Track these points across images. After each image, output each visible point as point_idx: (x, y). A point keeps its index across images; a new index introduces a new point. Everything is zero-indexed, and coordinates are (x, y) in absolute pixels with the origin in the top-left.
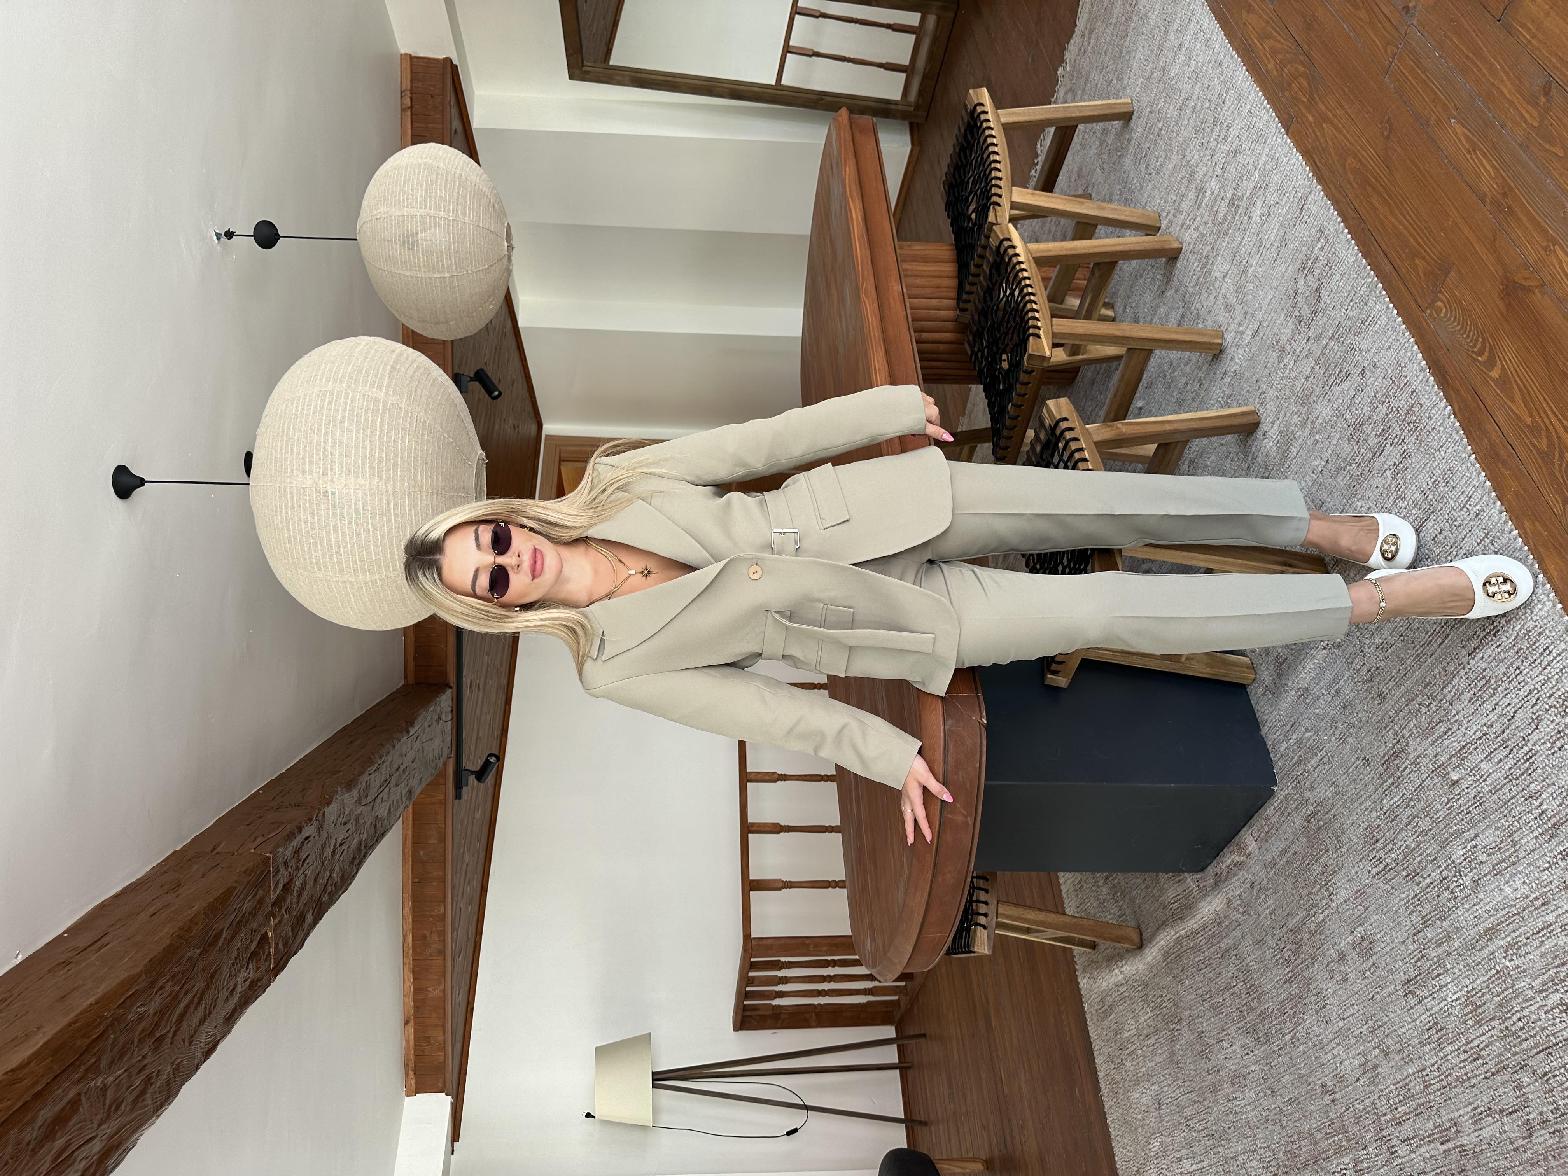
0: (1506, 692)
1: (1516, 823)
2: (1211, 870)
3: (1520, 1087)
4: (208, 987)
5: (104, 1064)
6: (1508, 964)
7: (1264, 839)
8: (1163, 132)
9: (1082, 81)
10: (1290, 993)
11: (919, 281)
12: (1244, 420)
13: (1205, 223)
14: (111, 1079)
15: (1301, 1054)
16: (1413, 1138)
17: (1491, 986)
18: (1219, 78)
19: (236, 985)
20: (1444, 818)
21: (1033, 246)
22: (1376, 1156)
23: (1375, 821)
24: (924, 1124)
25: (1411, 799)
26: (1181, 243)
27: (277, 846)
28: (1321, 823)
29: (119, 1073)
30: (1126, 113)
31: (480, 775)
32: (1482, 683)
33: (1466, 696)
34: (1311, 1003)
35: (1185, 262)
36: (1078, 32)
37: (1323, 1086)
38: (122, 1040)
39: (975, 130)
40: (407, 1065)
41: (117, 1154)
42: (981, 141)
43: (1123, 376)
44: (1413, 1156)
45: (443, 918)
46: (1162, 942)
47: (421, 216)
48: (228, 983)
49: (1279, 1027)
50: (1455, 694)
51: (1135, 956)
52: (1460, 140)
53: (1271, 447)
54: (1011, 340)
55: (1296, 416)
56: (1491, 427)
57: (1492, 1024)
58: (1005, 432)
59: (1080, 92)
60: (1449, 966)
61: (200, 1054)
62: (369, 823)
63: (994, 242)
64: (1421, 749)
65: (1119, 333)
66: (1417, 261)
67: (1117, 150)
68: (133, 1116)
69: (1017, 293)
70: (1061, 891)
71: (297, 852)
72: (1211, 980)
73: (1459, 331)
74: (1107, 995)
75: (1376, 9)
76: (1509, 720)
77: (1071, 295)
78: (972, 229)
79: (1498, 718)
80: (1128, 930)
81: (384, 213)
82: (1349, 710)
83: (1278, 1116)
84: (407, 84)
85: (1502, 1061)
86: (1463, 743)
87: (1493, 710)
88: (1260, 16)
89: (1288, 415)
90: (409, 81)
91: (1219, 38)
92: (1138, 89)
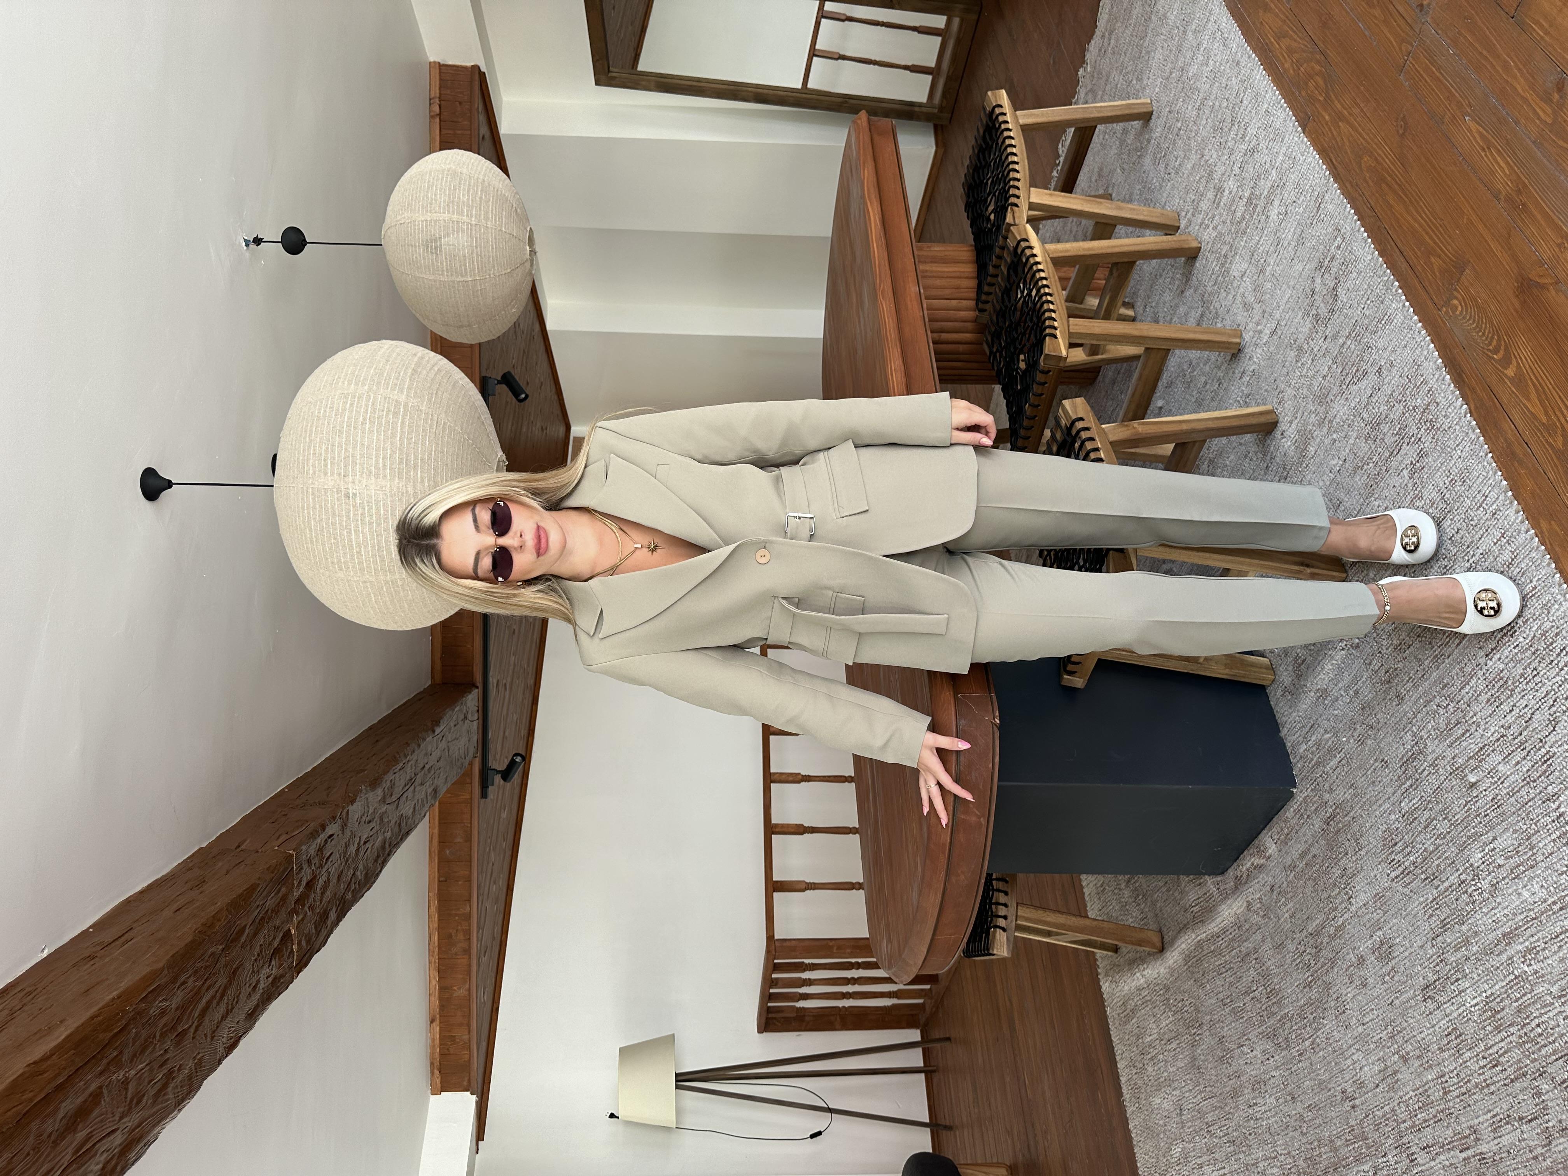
0: (1523, 693)
1: (1534, 826)
2: (1231, 873)
3: (1539, 1094)
4: (230, 983)
5: (125, 1057)
6: (1526, 969)
7: (1283, 843)
8: (1182, 132)
9: (1102, 82)
10: (1310, 998)
11: (938, 282)
12: (1262, 419)
13: (1223, 222)
14: (133, 1072)
15: (1321, 1059)
16: (1432, 1146)
17: (1510, 991)
18: (1236, 77)
19: (258, 981)
20: (1462, 821)
21: (1050, 247)
22: (1396, 1163)
23: (1394, 823)
24: (949, 1128)
25: (1429, 802)
26: (1200, 243)
27: (300, 844)
28: (1340, 825)
29: (140, 1066)
30: (1145, 113)
31: (506, 775)
32: (1499, 684)
33: (1484, 698)
34: (1331, 1008)
35: (1204, 261)
36: (1098, 32)
37: (1343, 1092)
38: (144, 1034)
39: (994, 132)
40: (432, 1064)
41: (139, 1148)
42: (1000, 141)
43: (1141, 375)
44: (1433, 1163)
45: (468, 917)
46: (1183, 946)
47: (444, 221)
48: (250, 979)
49: (1299, 1032)
50: (1473, 695)
51: (1156, 960)
52: (1474, 138)
53: (1290, 446)
54: (1028, 340)
55: (1313, 415)
56: (1507, 426)
57: (1511, 1030)
58: (1022, 432)
59: (1100, 93)
60: (1467, 971)
61: (222, 1049)
62: (393, 822)
63: (1011, 243)
64: (1439, 751)
65: (1136, 333)
66: (1433, 259)
67: (1137, 150)
68: (154, 1110)
69: (1034, 293)
70: (1084, 894)
71: (321, 850)
72: (1231, 984)
73: (1474, 329)
74: (1129, 999)
75: (1391, 7)
76: (1526, 722)
77: (1090, 295)
78: (991, 230)
79: (1516, 719)
80: (1150, 934)
81: (408, 218)
82: (1367, 711)
83: (1298, 1123)
84: (436, 92)
85: (1521, 1068)
86: (1480, 745)
87: (1511, 711)
88: (1277, 16)
89: (1306, 414)
90: (437, 88)
91: (1236, 37)
92: (1157, 90)
